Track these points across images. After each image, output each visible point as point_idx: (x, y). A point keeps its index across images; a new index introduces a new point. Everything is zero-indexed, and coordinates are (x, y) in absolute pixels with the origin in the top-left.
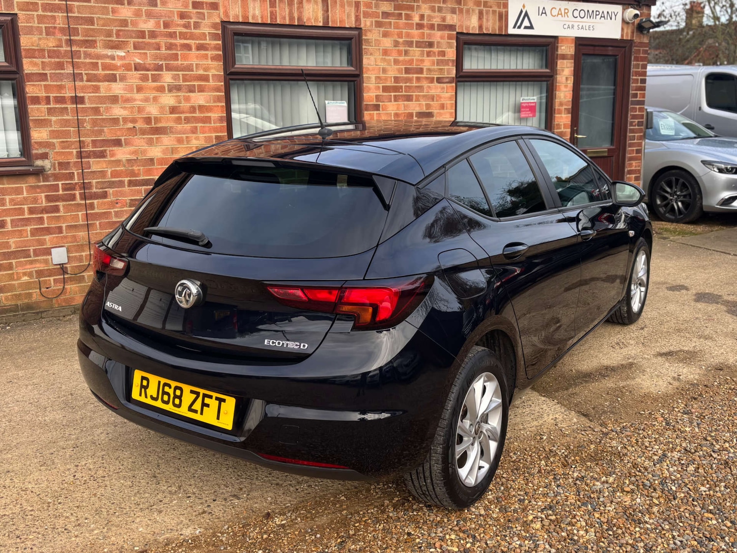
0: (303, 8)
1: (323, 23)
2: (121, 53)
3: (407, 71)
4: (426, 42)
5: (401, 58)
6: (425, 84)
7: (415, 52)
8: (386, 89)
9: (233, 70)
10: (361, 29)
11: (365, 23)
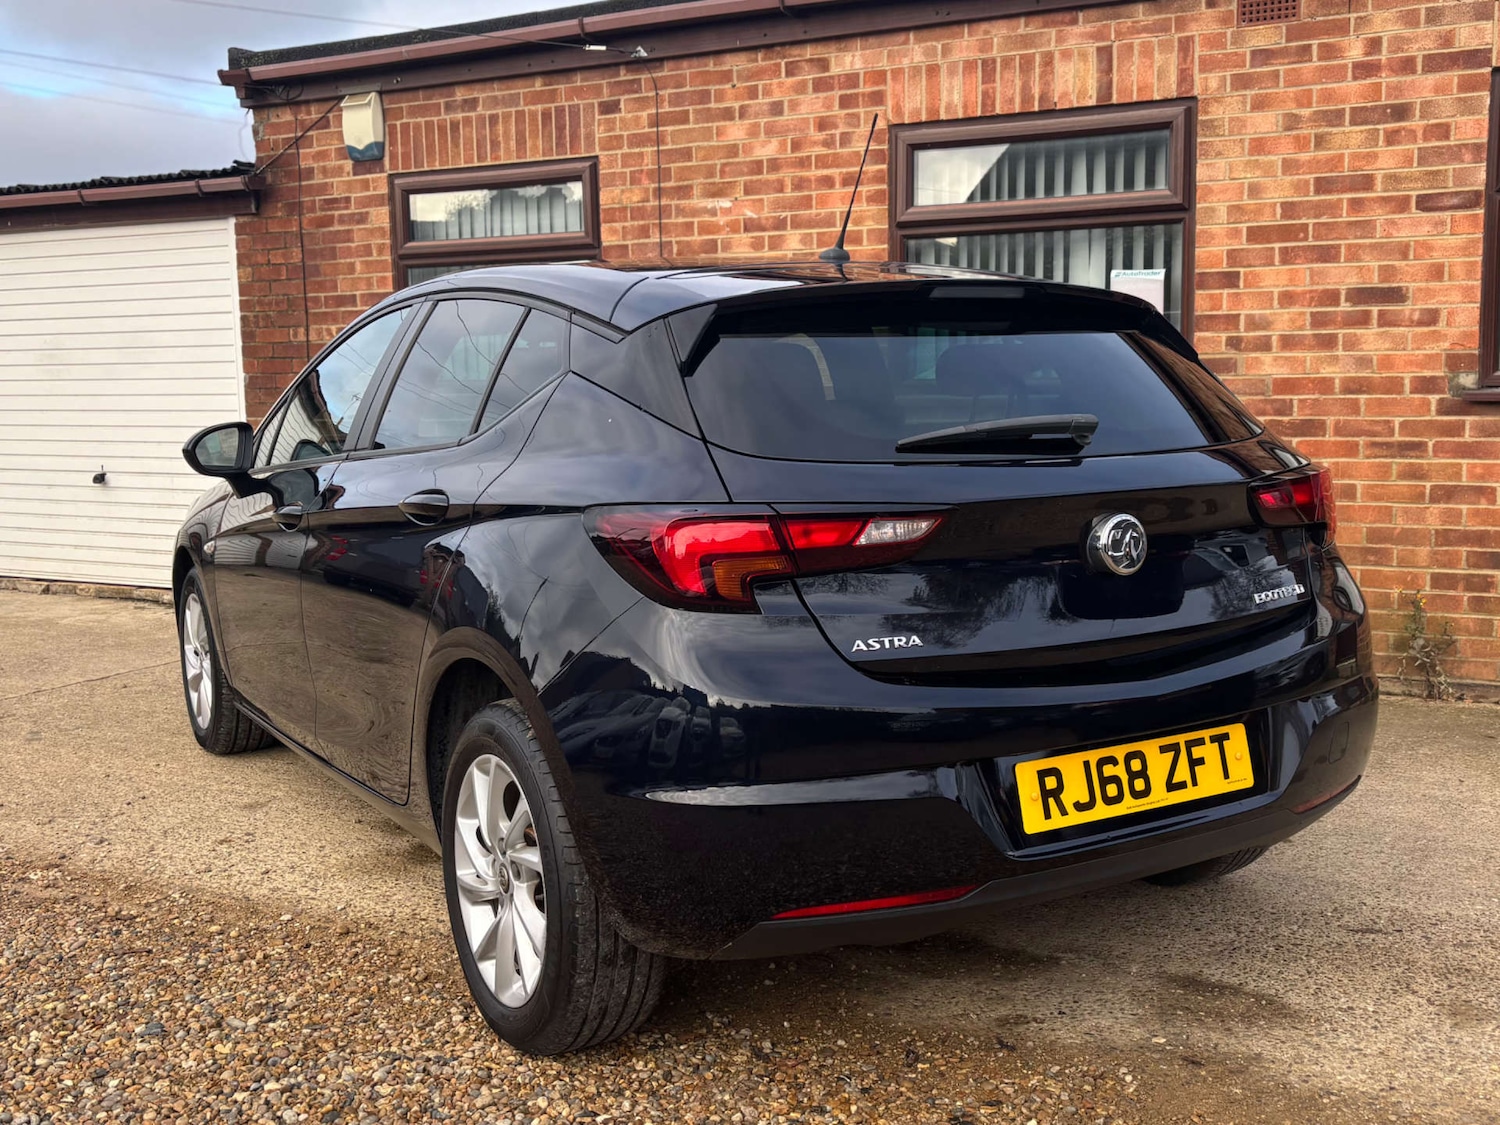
0: (1052, 72)
1: (1098, 100)
2: (726, 203)
3: (1322, 186)
4: (1387, 106)
5: (1304, 156)
6: (1379, 216)
7: (1350, 139)
8: (1255, 234)
9: (903, 218)
10: (1194, 98)
11: (1205, 83)
